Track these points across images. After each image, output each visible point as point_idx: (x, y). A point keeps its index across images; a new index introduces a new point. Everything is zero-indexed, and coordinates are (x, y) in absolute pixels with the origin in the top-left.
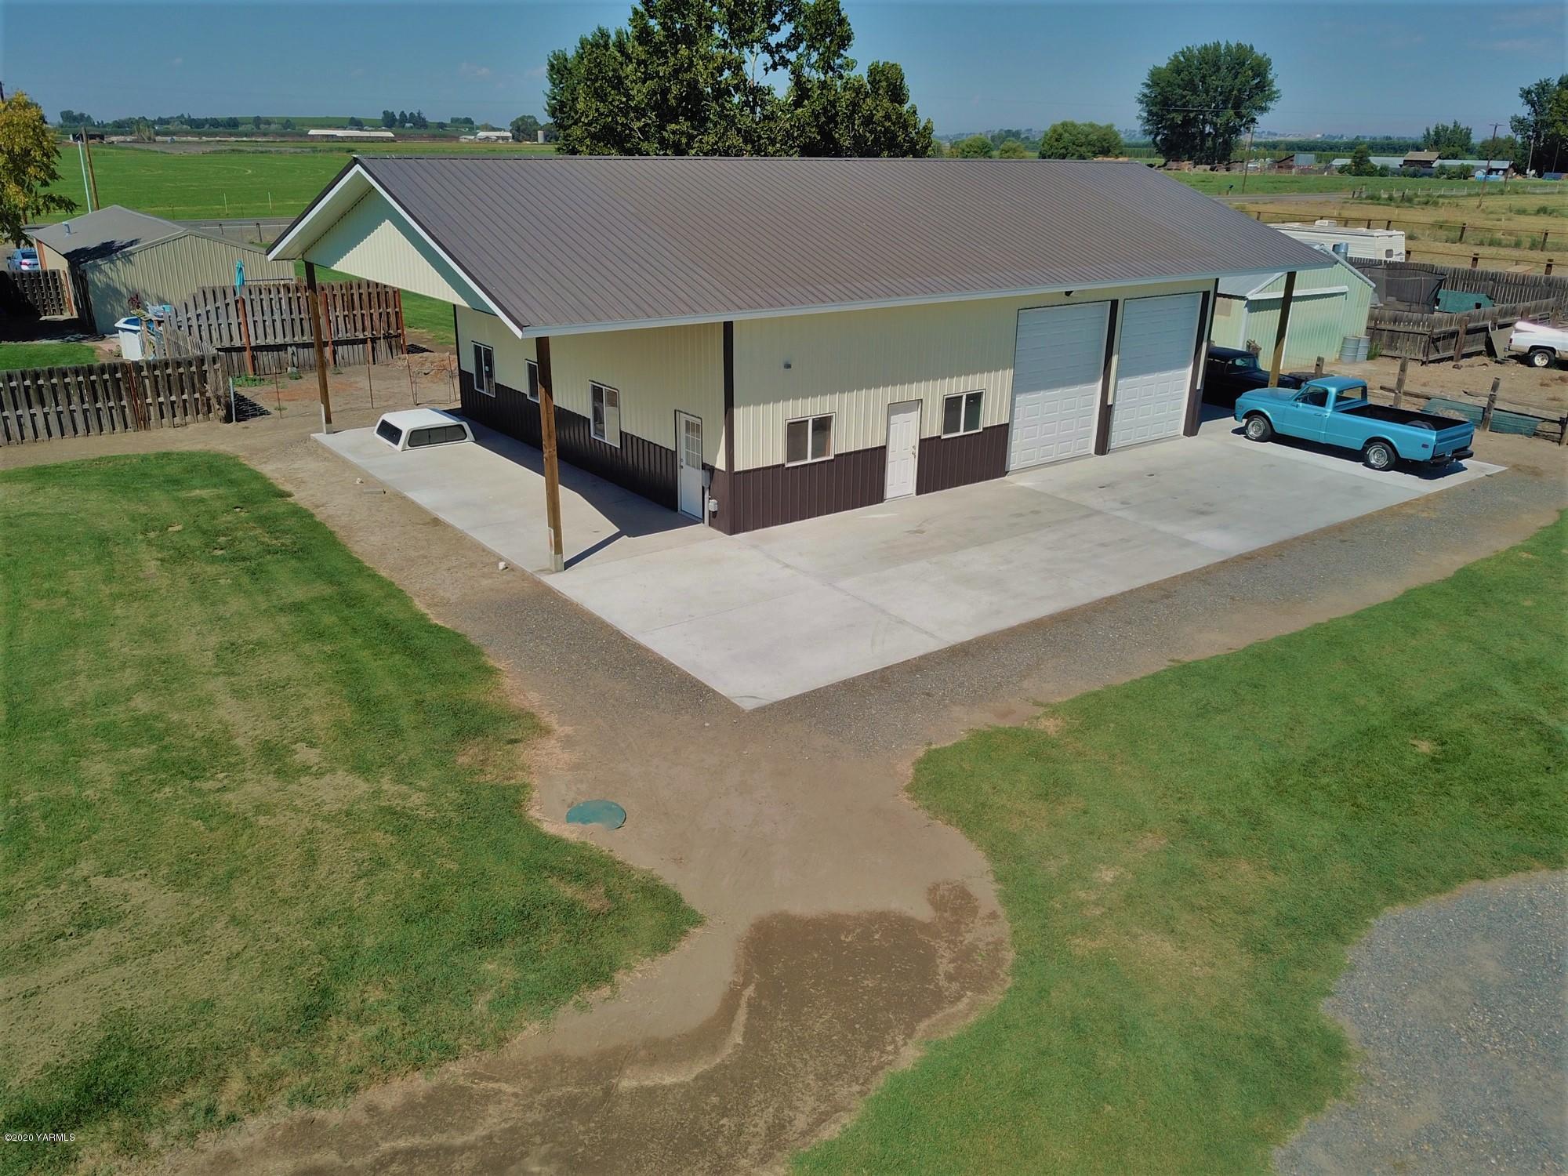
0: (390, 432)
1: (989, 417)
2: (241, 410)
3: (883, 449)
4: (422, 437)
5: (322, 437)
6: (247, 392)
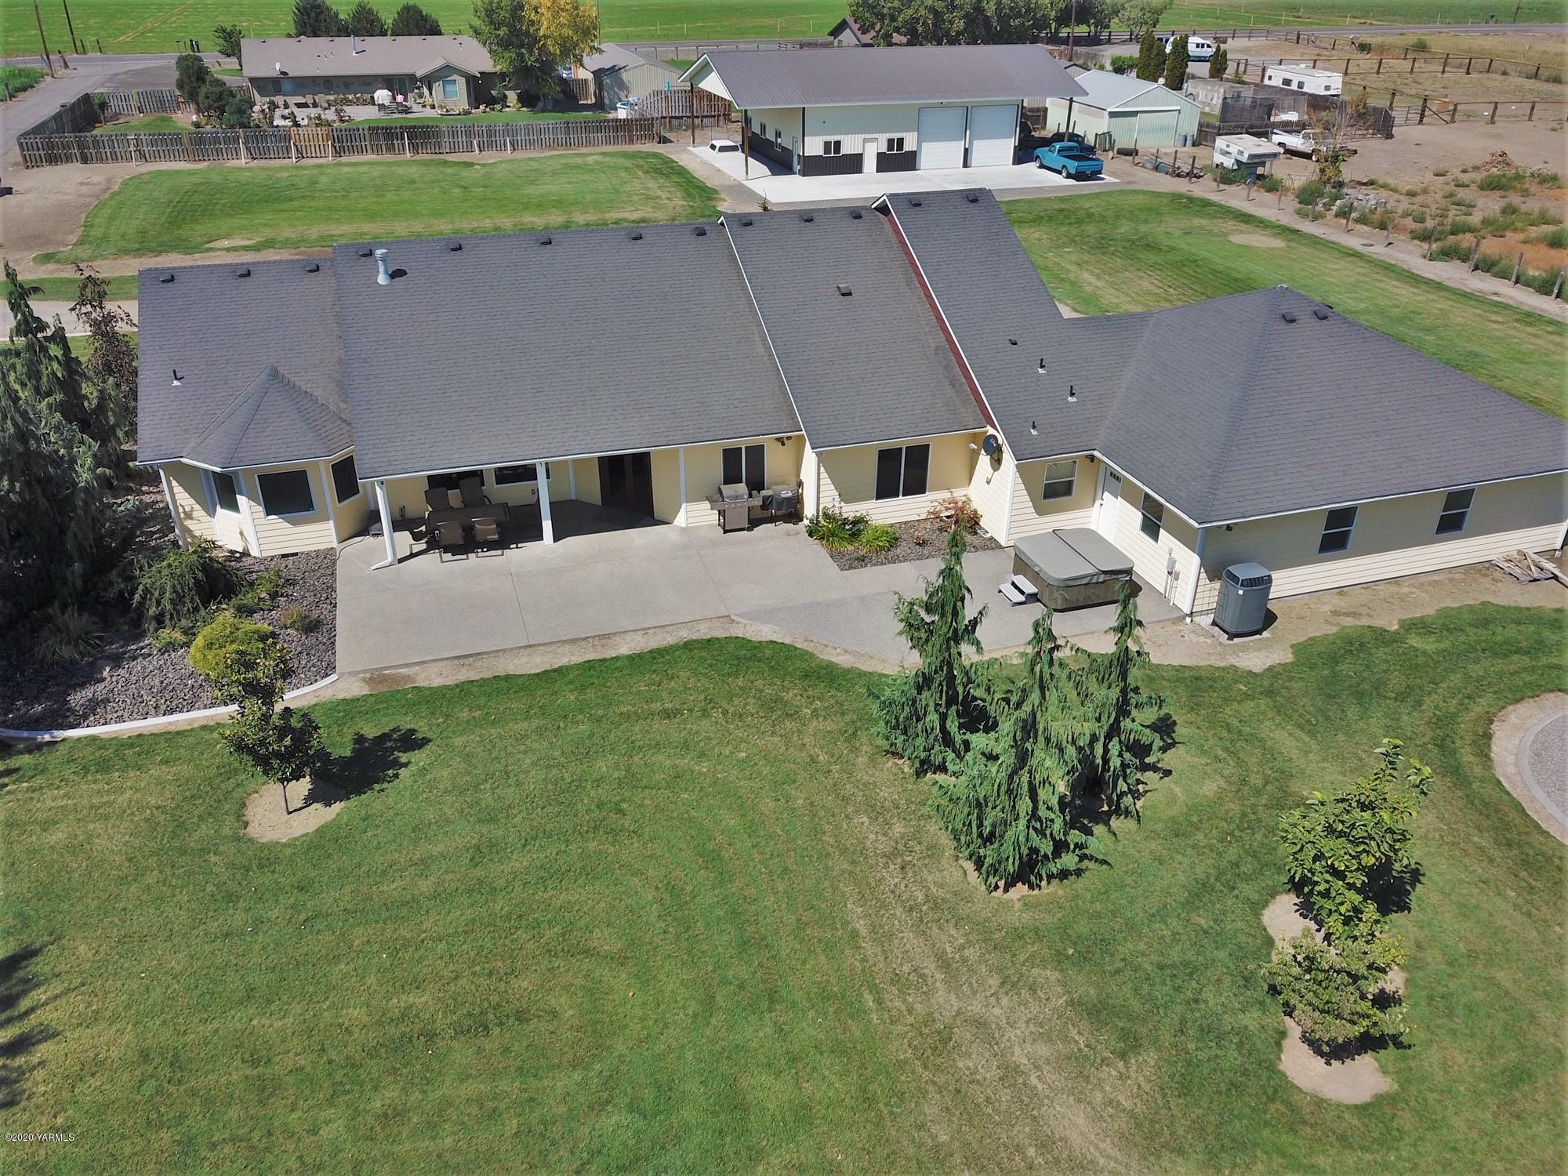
0: (713, 147)
1: (907, 147)
2: (664, 140)
3: (861, 155)
4: (723, 149)
5: (691, 148)
6: (667, 135)
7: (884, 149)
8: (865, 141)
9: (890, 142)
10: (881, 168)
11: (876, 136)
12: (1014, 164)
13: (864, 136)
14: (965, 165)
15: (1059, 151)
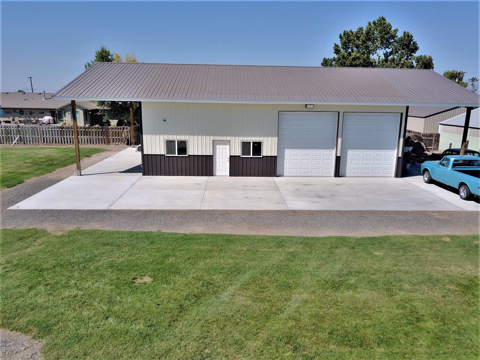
1: (266, 152)
3: (212, 156)
7: (238, 152)
8: (214, 143)
9: (245, 146)
10: (234, 172)
11: (228, 138)
12: (397, 176)
13: (212, 138)
14: (337, 174)
15: (454, 165)
